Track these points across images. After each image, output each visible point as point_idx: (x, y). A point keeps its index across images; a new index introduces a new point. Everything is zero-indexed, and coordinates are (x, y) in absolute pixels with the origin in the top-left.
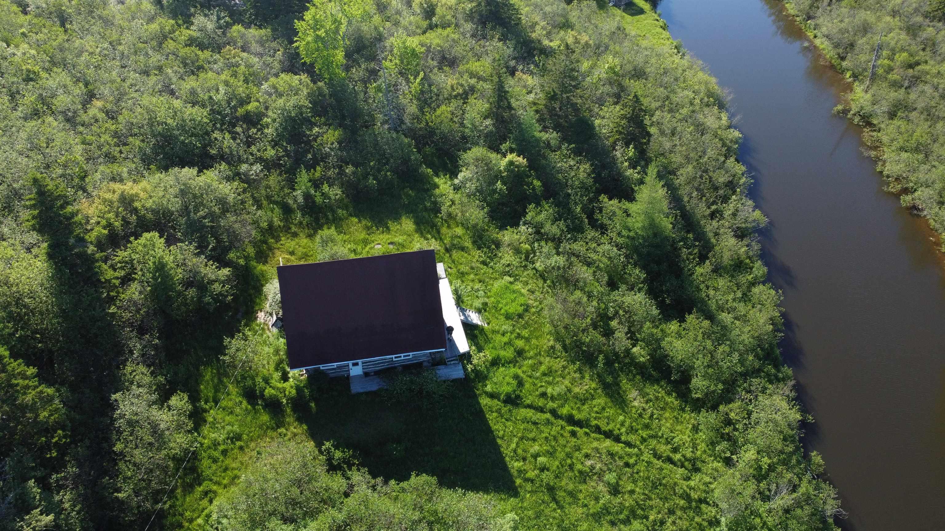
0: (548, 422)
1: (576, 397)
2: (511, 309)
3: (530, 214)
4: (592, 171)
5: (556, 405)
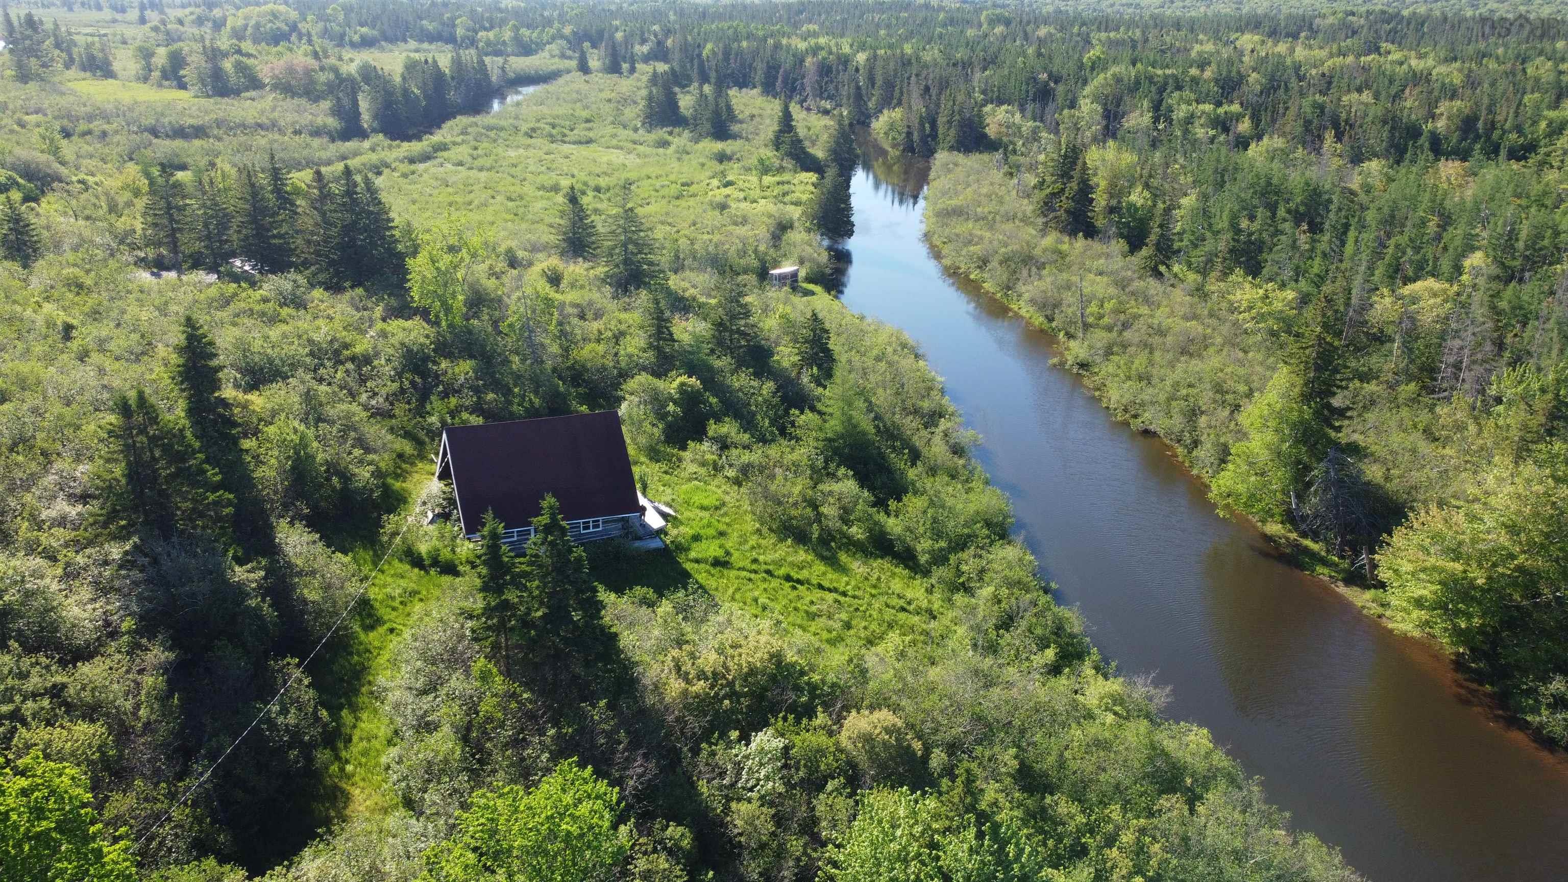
0: (765, 580)
1: (792, 565)
2: (706, 502)
3: (713, 428)
4: (778, 390)
5: (771, 568)
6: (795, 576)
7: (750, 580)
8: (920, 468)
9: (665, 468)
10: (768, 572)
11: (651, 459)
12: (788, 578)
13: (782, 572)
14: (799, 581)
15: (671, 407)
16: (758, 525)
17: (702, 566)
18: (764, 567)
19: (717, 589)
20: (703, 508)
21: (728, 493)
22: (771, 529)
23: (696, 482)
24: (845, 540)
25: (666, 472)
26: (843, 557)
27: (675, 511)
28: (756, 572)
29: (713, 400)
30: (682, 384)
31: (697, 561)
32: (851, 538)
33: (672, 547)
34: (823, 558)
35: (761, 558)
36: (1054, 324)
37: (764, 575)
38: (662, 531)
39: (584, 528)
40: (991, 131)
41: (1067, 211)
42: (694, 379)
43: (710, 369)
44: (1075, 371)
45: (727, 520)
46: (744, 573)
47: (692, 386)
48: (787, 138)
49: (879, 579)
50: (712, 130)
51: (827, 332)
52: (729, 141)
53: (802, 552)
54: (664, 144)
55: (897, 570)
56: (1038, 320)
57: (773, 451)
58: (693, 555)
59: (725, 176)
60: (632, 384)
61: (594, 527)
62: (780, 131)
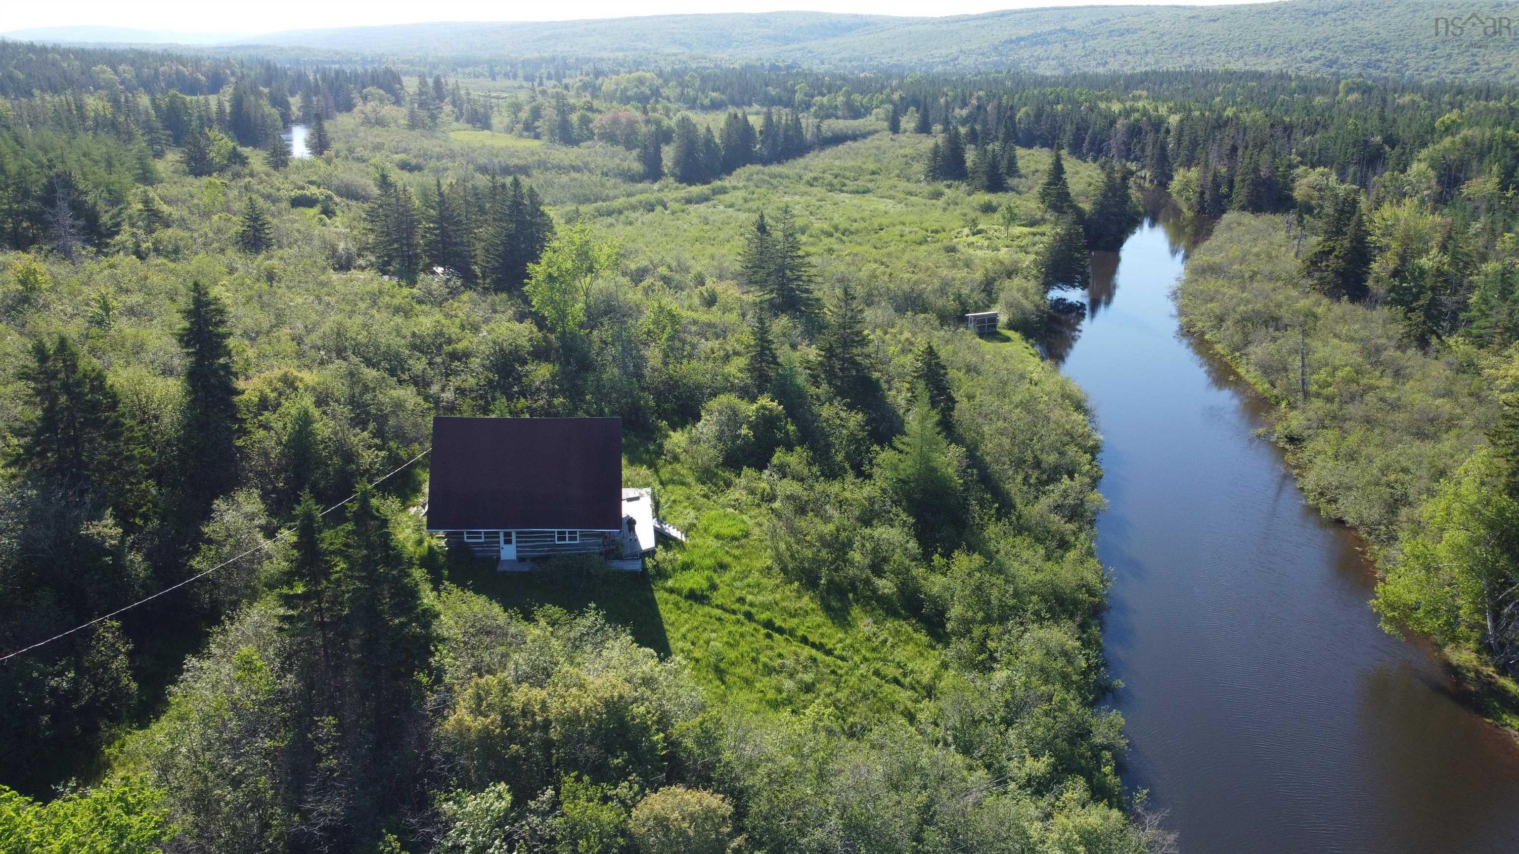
0: (738, 622)
1: (784, 609)
2: (725, 531)
5: (753, 610)
6: (778, 623)
7: (721, 619)
8: (1004, 525)
9: (706, 490)
10: (748, 615)
11: (698, 480)
12: (769, 624)
13: (764, 616)
14: (780, 631)
15: (744, 431)
16: (770, 564)
17: (674, 596)
18: (747, 608)
20: (718, 537)
21: (760, 525)
22: (783, 569)
23: (731, 510)
24: (867, 591)
25: (705, 496)
26: (855, 612)
27: (685, 535)
28: (733, 612)
29: (791, 428)
30: (763, 408)
32: (875, 591)
35: (749, 598)
36: (1277, 392)
37: (741, 617)
38: (649, 554)
39: (560, 539)
40: (1299, 192)
41: (1336, 272)
42: (775, 404)
45: (737, 552)
47: (771, 410)
48: (1053, 190)
49: (885, 641)
50: (986, 183)
56: (1262, 387)
58: (670, 583)
60: (714, 404)
61: (571, 539)
62: (1049, 184)
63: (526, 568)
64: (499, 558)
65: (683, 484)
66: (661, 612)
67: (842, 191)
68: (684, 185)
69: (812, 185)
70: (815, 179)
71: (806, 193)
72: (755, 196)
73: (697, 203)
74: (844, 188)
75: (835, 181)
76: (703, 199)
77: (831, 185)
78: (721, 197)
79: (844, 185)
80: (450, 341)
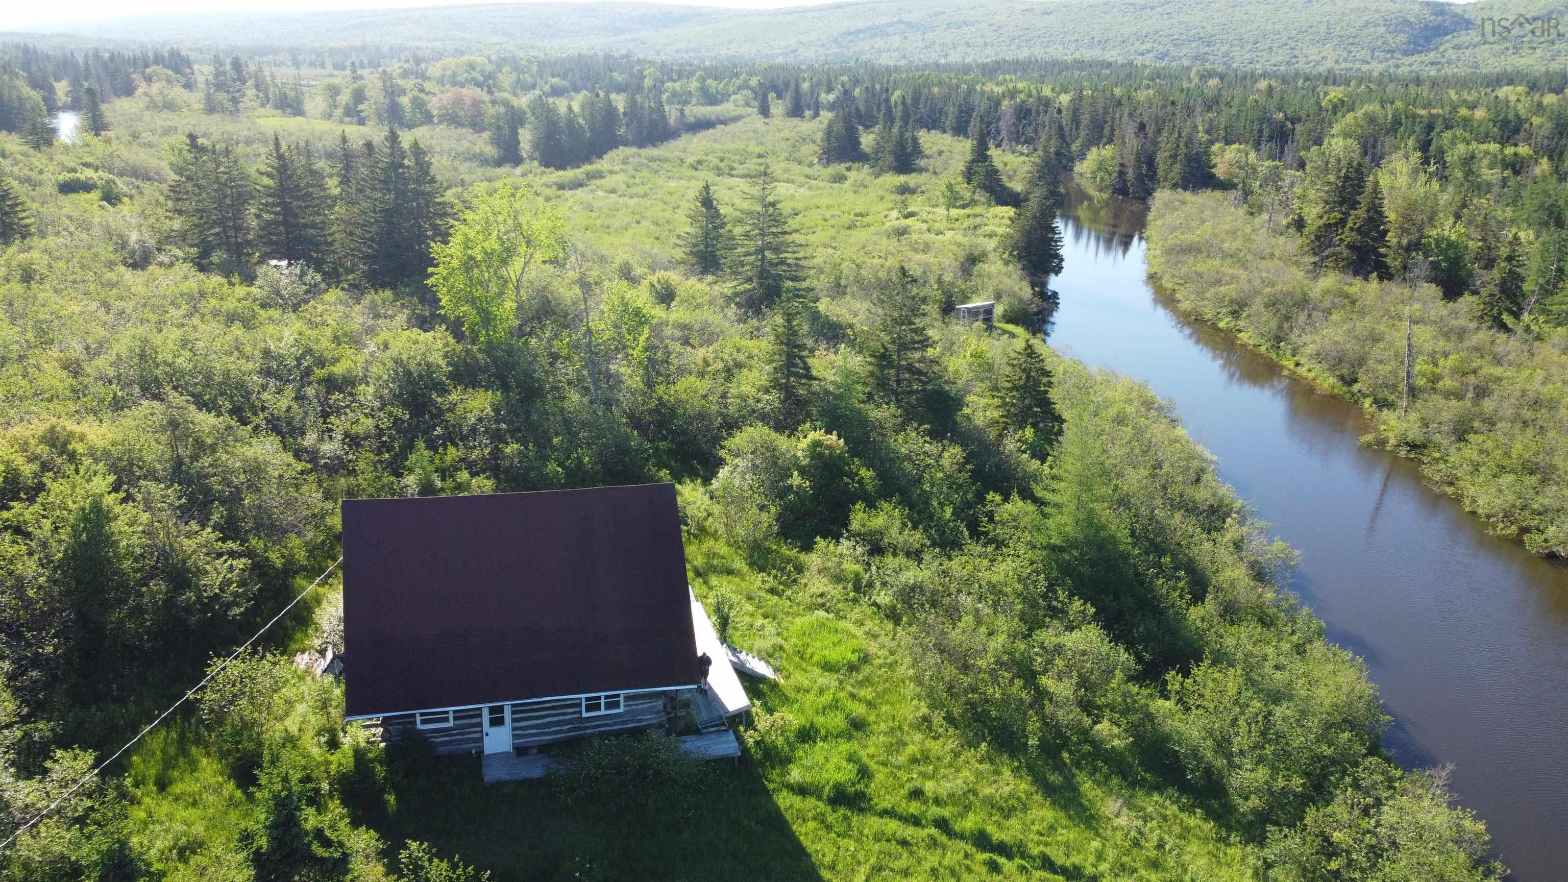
0: (933, 843)
1: (990, 803)
2: (834, 655)
3: (859, 518)
4: (967, 460)
5: (946, 812)
6: (997, 835)
7: (904, 843)
8: (1210, 606)
9: (771, 582)
10: (942, 824)
11: (751, 565)
12: (982, 841)
13: (969, 823)
14: (1003, 849)
15: (796, 480)
16: (924, 710)
17: (811, 802)
18: (934, 811)
19: (832, 867)
20: (828, 667)
21: (875, 636)
22: (950, 719)
23: (822, 613)
24: (1087, 748)
25: (772, 591)
26: (1088, 787)
27: (776, 670)
28: (916, 821)
29: (866, 474)
30: (817, 444)
31: (802, 790)
32: (1096, 744)
33: (758, 755)
34: (1049, 790)
35: (929, 787)
36: (1356, 387)
37: (933, 831)
38: (744, 718)
39: (589, 708)
40: (1220, 172)
41: (1350, 247)
42: (834, 437)
43: (863, 421)
44: (1403, 453)
45: (867, 693)
46: (892, 825)
47: (829, 447)
48: (980, 168)
49: (1160, 846)
50: (895, 164)
51: (1048, 374)
52: (914, 175)
53: (1007, 773)
54: (841, 179)
55: (1192, 822)
56: (1327, 382)
57: (957, 565)
58: (795, 774)
59: (906, 206)
60: (740, 439)
61: (609, 706)
62: (973, 161)
63: (535, 770)
64: (481, 751)
65: (730, 572)
66: (805, 842)
67: (732, 176)
68: (552, 169)
69: (696, 169)
70: (700, 162)
71: (693, 177)
72: (637, 180)
73: (571, 189)
74: (733, 172)
75: (722, 165)
76: (577, 185)
77: (718, 169)
78: (599, 182)
79: (732, 169)
80: (321, 362)
